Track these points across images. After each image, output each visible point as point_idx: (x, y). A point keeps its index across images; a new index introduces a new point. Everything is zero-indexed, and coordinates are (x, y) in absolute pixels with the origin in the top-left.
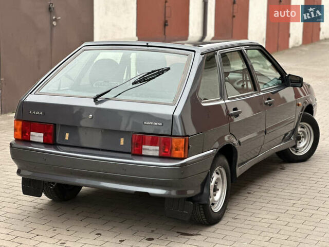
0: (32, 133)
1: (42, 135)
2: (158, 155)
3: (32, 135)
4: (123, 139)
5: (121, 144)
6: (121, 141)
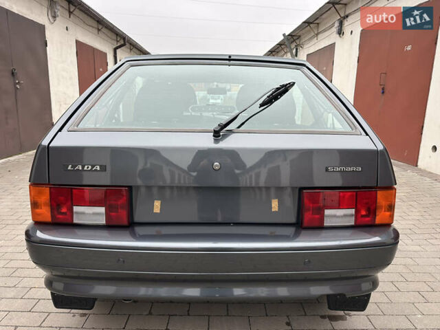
0: (76, 209)
1: (102, 210)
2: (353, 223)
3: (77, 213)
4: (277, 200)
5: (273, 210)
6: (273, 205)
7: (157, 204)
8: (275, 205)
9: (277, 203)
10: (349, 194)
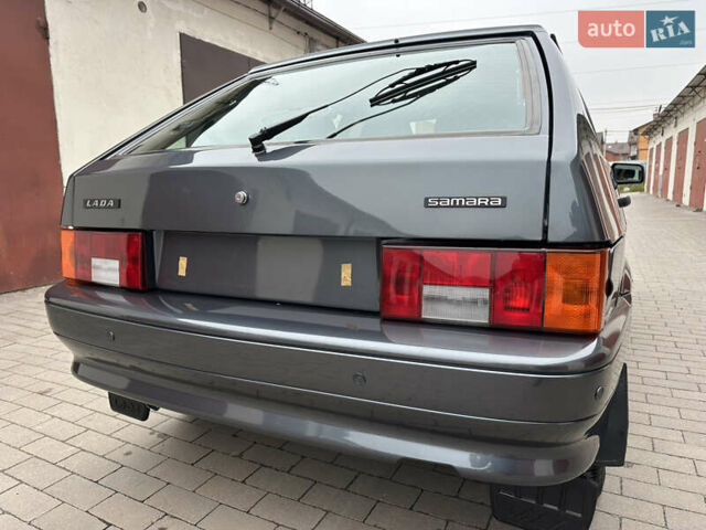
0: (95, 262)
1: (116, 264)
2: (486, 321)
4: (349, 265)
5: (343, 284)
6: (343, 275)
7: (183, 262)
8: (346, 273)
9: (350, 271)
10: (477, 255)
